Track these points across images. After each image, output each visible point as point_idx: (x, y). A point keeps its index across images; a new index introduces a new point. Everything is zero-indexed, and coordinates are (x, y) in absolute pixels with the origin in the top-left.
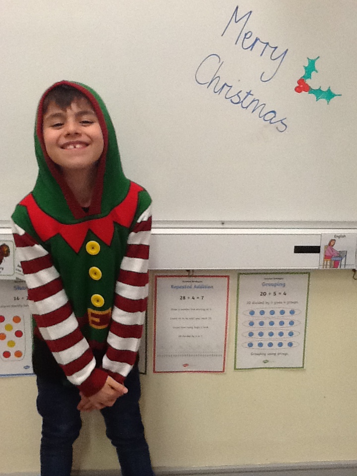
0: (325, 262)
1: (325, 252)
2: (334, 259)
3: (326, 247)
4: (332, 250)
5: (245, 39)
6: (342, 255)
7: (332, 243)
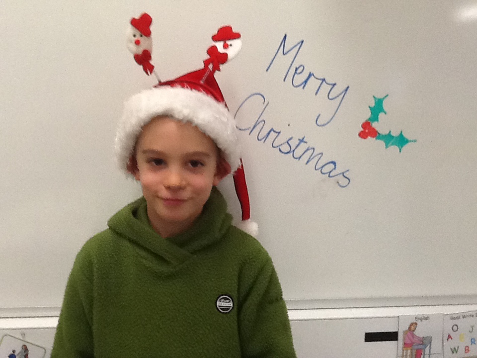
0: (405, 351)
1: (404, 339)
2: (416, 347)
3: (405, 333)
4: (413, 335)
5: (296, 75)
6: (425, 342)
7: (412, 327)
